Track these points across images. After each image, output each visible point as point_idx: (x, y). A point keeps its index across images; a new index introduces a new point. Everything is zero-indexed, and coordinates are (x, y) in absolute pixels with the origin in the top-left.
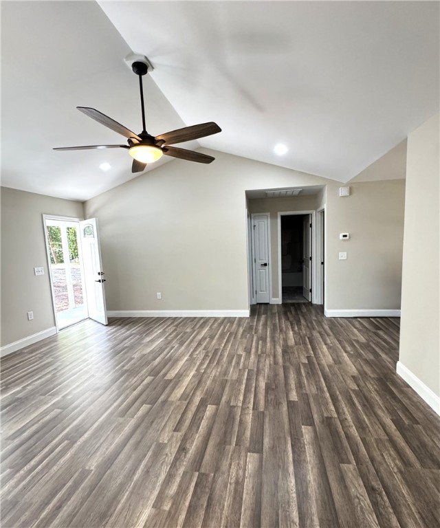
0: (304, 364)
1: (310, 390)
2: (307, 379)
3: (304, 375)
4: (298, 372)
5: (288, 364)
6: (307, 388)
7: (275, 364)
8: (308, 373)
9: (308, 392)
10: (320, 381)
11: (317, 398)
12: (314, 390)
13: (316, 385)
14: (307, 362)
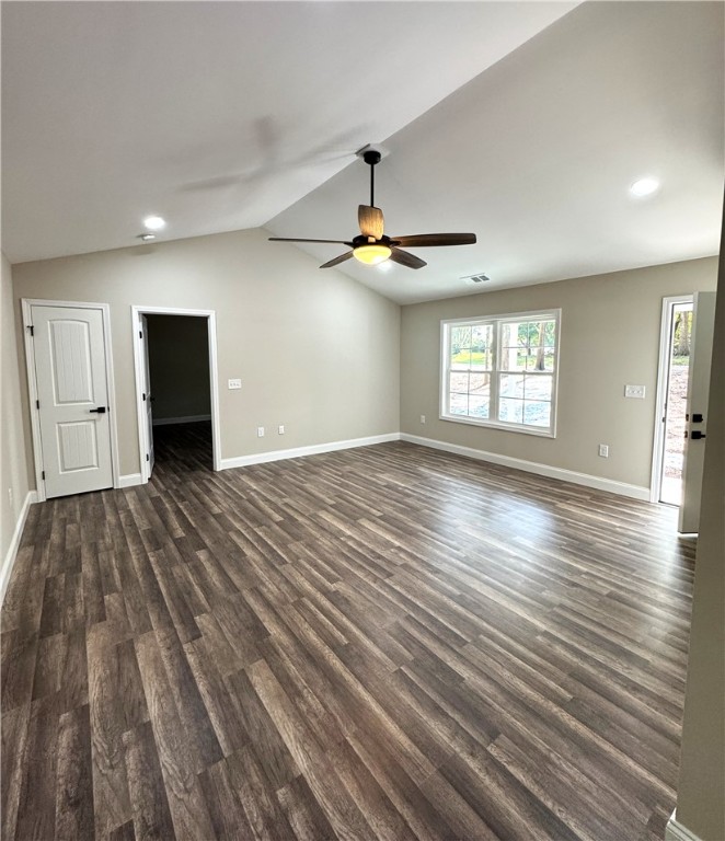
0: (201, 611)
1: (182, 568)
2: (189, 582)
3: (196, 587)
4: (206, 589)
5: (233, 598)
6: (187, 569)
7: (256, 588)
8: (189, 594)
9: (184, 565)
10: (167, 587)
11: (172, 562)
12: (177, 571)
13: (174, 578)
14: (197, 618)
